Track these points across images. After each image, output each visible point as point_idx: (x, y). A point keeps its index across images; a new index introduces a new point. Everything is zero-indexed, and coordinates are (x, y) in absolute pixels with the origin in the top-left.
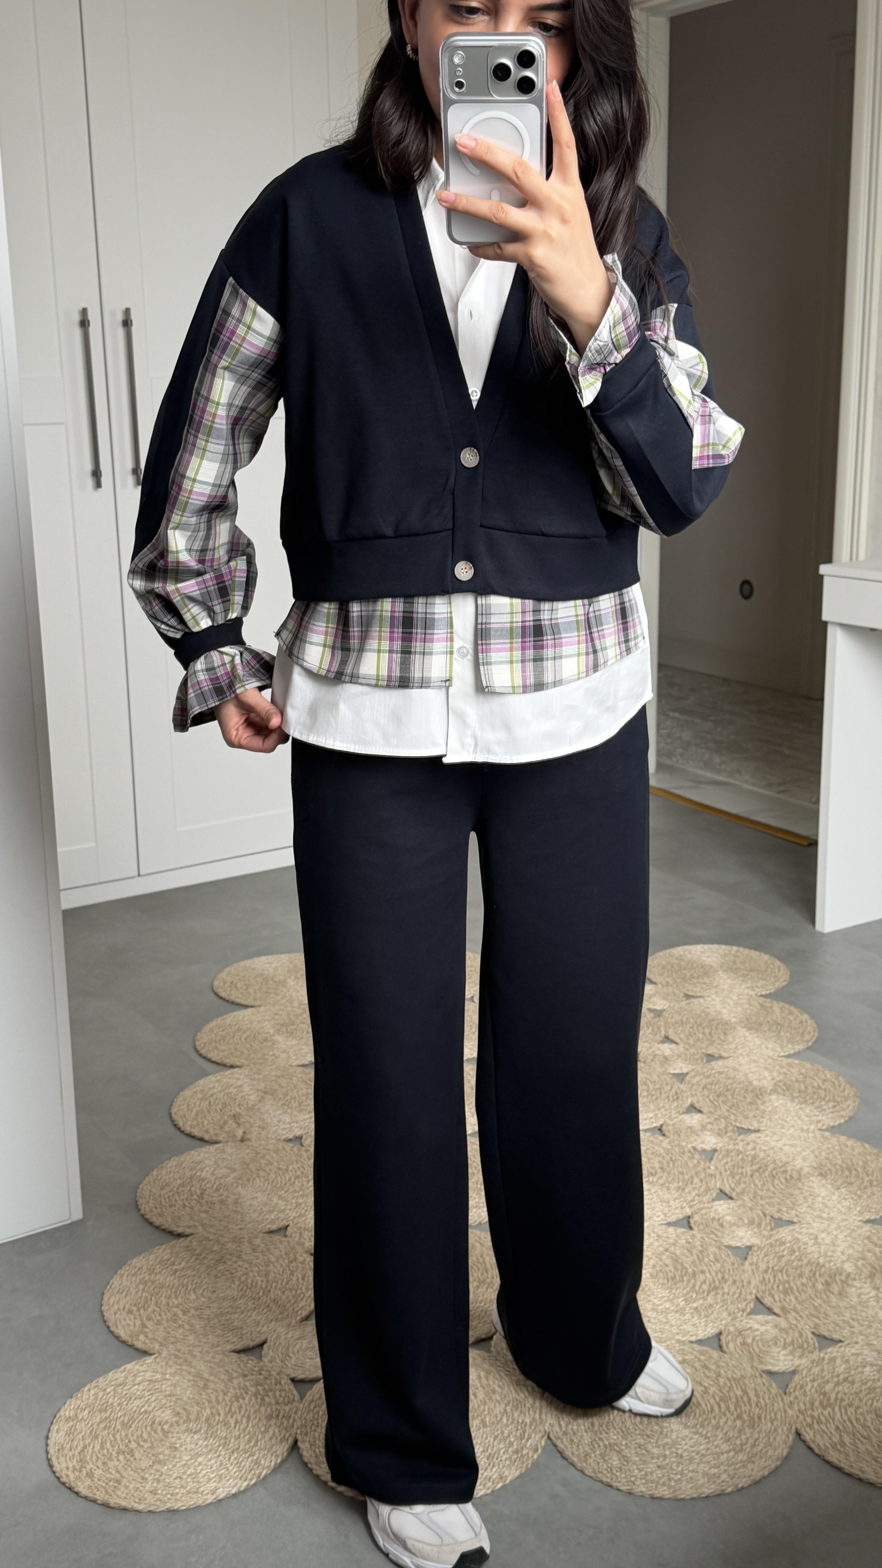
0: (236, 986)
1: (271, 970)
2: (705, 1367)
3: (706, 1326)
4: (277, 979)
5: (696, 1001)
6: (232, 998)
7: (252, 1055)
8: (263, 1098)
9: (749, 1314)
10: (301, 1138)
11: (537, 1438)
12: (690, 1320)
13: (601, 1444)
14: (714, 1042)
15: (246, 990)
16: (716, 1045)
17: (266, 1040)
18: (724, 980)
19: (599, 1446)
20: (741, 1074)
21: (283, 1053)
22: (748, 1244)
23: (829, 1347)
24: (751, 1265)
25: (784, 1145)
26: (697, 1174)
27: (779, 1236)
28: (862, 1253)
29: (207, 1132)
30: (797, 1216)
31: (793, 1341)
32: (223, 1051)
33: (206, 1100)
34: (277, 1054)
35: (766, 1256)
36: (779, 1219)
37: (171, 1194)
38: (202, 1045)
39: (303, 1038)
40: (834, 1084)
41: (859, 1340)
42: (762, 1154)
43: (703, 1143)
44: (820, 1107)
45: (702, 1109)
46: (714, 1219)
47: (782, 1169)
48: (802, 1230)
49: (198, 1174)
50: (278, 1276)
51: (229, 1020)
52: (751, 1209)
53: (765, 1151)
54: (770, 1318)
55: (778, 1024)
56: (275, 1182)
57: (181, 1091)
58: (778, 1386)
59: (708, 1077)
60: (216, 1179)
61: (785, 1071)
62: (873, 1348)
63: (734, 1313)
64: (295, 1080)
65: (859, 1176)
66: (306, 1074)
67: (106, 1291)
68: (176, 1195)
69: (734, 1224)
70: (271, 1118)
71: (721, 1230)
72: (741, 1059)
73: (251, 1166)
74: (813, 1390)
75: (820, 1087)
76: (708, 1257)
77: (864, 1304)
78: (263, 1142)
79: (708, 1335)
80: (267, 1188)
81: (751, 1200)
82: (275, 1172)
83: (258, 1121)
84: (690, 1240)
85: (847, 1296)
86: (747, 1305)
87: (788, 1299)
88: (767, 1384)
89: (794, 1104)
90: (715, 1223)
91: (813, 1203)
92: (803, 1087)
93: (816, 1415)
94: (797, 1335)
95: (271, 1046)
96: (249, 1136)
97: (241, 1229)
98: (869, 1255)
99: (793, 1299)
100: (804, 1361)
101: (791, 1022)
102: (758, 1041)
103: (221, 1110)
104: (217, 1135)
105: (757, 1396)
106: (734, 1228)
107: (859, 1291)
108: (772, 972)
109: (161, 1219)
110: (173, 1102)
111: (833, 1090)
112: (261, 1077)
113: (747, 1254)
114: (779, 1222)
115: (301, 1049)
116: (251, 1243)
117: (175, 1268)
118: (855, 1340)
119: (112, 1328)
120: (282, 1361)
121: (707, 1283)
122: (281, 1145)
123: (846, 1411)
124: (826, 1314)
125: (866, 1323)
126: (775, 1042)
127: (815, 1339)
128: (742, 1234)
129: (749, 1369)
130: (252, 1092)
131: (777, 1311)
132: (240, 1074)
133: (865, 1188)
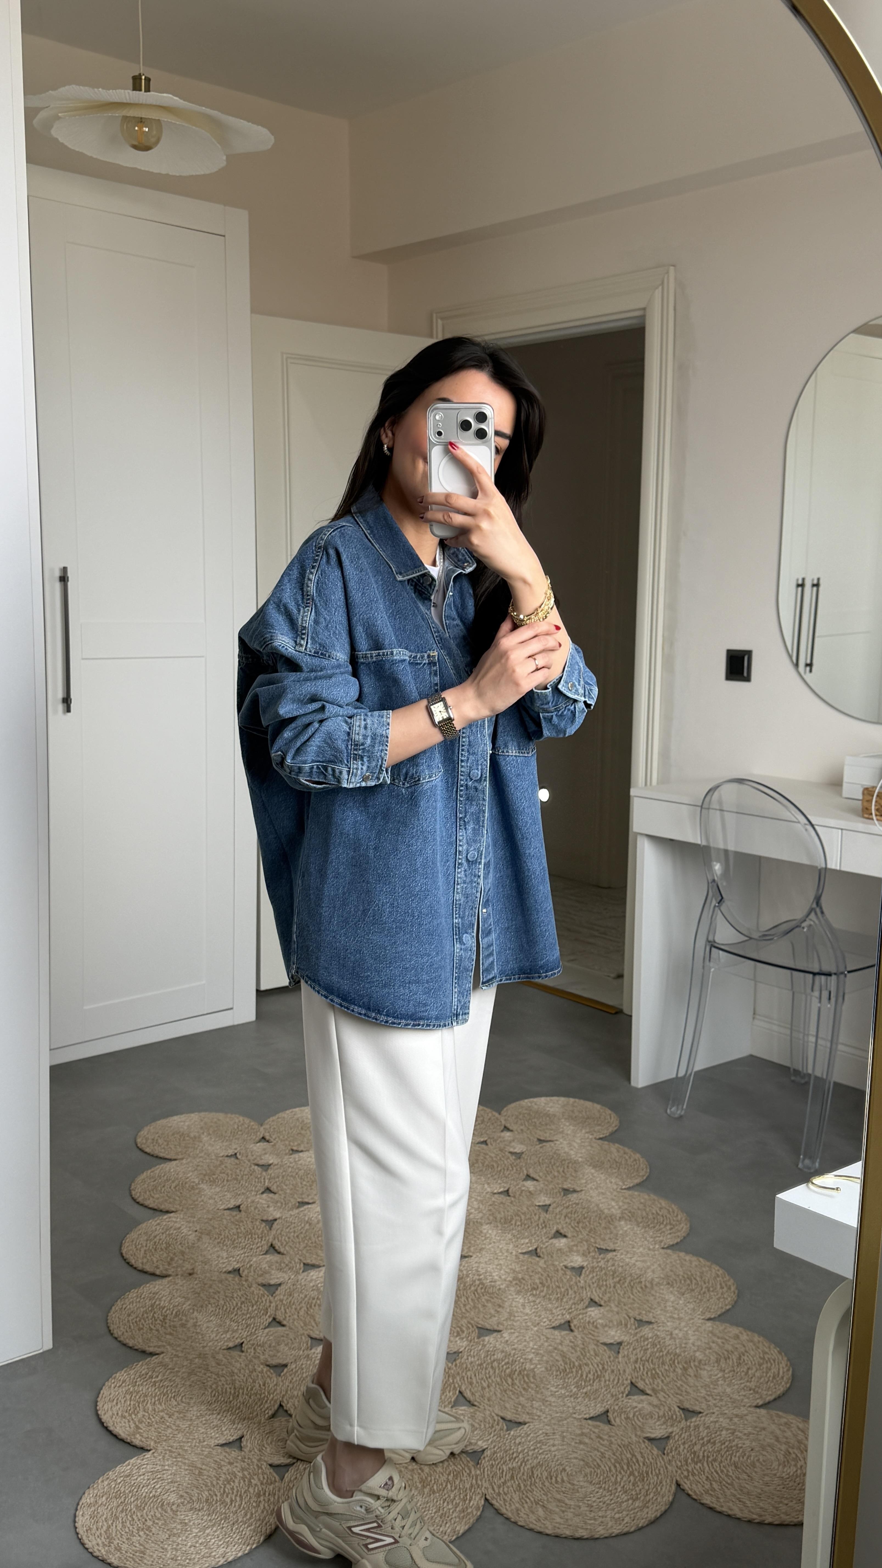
0: (157, 1143)
1: (186, 1128)
2: (599, 1437)
3: (596, 1406)
4: (192, 1135)
5: (548, 1144)
6: (156, 1153)
7: (184, 1202)
8: (200, 1237)
9: (627, 1395)
10: (239, 1270)
11: (477, 1499)
12: (582, 1402)
13: (528, 1500)
14: (567, 1178)
15: (166, 1145)
16: (569, 1180)
17: (193, 1188)
18: (568, 1128)
19: (527, 1503)
20: (593, 1205)
21: (209, 1199)
22: (619, 1341)
23: (693, 1417)
24: (624, 1357)
25: (637, 1261)
26: (571, 1287)
27: (642, 1334)
28: (708, 1344)
29: (157, 1267)
30: (654, 1317)
31: (664, 1414)
32: (158, 1199)
33: (151, 1240)
34: (205, 1200)
35: (634, 1350)
36: (641, 1321)
37: (138, 1319)
38: (138, 1194)
39: (225, 1186)
40: (669, 1211)
41: (715, 1411)
42: (620, 1269)
43: (572, 1262)
44: (660, 1230)
45: (566, 1234)
46: (589, 1322)
47: (637, 1281)
48: (660, 1328)
49: (157, 1303)
50: (243, 1384)
51: (157, 1172)
52: (618, 1313)
53: (622, 1267)
54: (644, 1397)
55: (617, 1162)
56: (225, 1307)
57: (128, 1234)
58: (658, 1449)
59: (567, 1207)
60: (174, 1307)
61: (627, 1201)
62: (726, 1416)
63: (616, 1395)
64: (225, 1222)
65: (698, 1284)
66: (234, 1217)
67: (99, 1399)
68: (142, 1321)
69: (606, 1325)
70: (211, 1254)
71: (596, 1330)
72: (591, 1192)
73: (202, 1295)
74: (685, 1451)
75: (658, 1214)
76: (589, 1352)
77: (715, 1383)
78: (208, 1275)
79: (598, 1413)
80: (219, 1312)
81: (617, 1306)
82: (223, 1299)
83: (200, 1257)
84: (573, 1340)
85: (701, 1378)
86: (625, 1389)
87: (656, 1383)
88: (649, 1448)
89: (640, 1228)
90: (591, 1325)
91: (665, 1307)
92: (644, 1214)
93: (690, 1469)
94: (667, 1409)
95: (199, 1193)
96: (195, 1271)
97: (204, 1347)
98: (713, 1345)
99: (660, 1382)
100: (675, 1428)
101: (626, 1160)
102: (603, 1177)
103: (166, 1249)
104: (166, 1270)
105: (643, 1457)
106: (606, 1329)
107: (710, 1373)
108: (605, 1119)
109: (133, 1341)
110: (122, 1243)
111: (668, 1216)
112: (195, 1220)
113: (619, 1349)
114: (641, 1323)
115: (225, 1195)
116: (214, 1358)
117: (153, 1380)
118: (711, 1411)
119: (111, 1428)
120: (260, 1451)
121: (592, 1373)
122: (223, 1276)
123: (712, 1465)
124: (686, 1391)
125: (718, 1397)
126: (617, 1177)
127: (681, 1412)
128: (613, 1333)
129: (633, 1437)
130: (190, 1232)
131: (649, 1392)
132: (177, 1218)
133: (704, 1293)
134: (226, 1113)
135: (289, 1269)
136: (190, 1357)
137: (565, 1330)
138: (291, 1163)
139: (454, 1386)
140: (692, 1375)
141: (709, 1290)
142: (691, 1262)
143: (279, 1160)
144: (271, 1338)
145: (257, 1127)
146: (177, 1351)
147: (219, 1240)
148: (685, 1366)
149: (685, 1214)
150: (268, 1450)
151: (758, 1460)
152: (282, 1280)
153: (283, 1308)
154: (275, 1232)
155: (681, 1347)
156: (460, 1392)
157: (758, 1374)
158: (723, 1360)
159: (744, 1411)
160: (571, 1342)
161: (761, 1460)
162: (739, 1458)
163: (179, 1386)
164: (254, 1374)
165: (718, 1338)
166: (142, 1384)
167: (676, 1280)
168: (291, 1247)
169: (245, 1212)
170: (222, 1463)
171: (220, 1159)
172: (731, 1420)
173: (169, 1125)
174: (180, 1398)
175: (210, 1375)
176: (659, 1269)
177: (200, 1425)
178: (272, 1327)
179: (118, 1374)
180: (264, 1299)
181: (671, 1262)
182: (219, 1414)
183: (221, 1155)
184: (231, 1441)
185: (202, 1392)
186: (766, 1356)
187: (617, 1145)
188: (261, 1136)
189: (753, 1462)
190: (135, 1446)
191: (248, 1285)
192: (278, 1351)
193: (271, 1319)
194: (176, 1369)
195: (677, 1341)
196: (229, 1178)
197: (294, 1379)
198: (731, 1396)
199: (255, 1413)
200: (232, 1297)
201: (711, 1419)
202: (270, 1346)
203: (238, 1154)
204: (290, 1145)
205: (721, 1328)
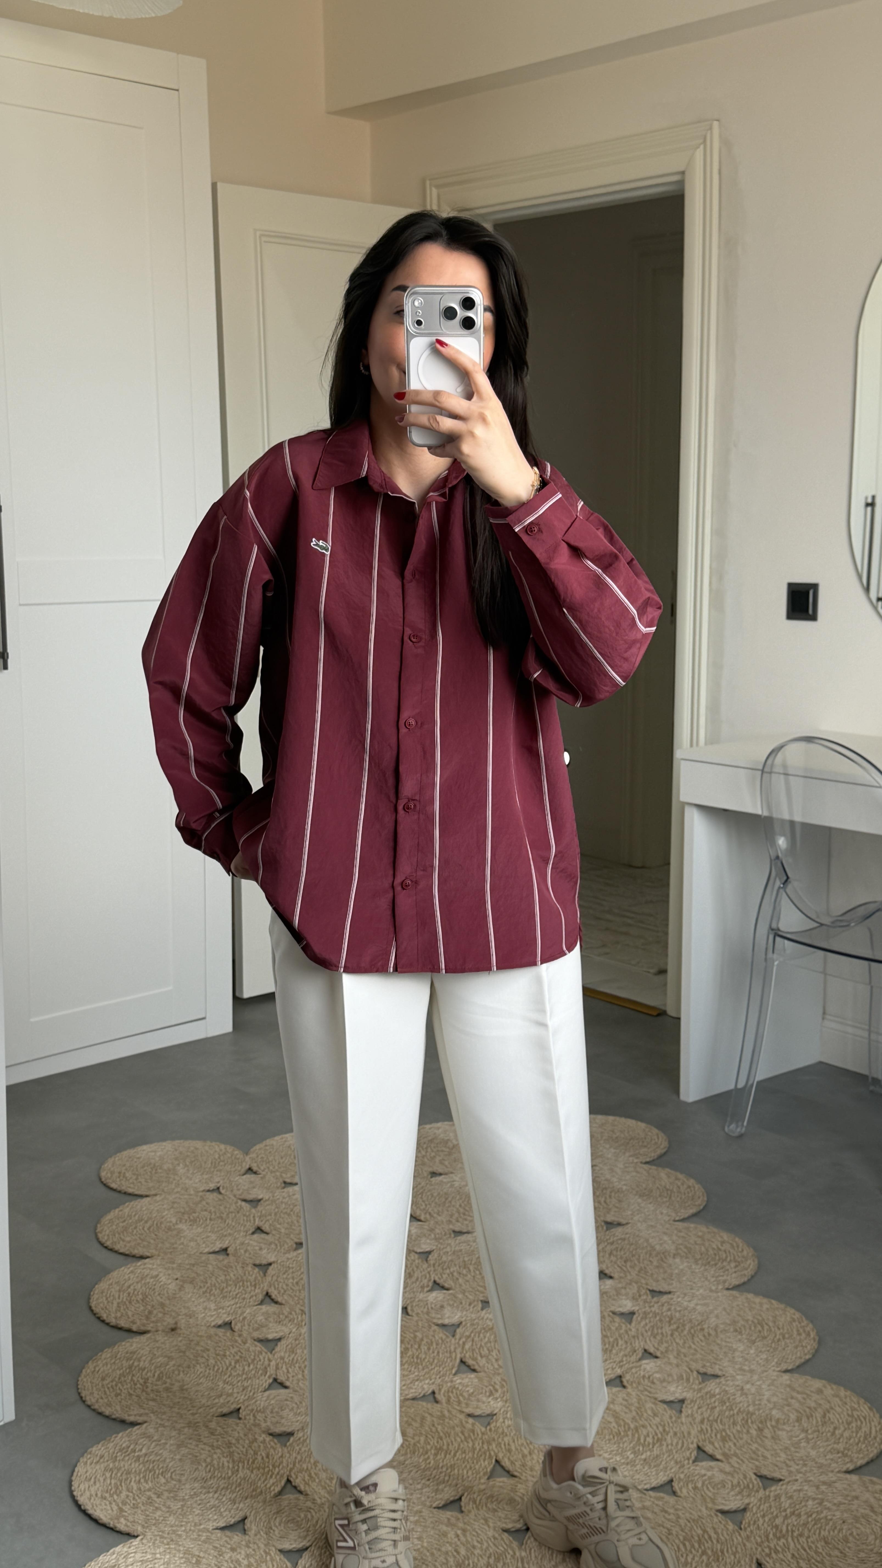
0: (124, 1176)
1: (157, 1159)
2: (663, 1510)
3: (657, 1474)
4: (165, 1167)
6: (123, 1188)
7: (160, 1245)
8: (182, 1286)
10: (231, 1323)
12: (642, 1470)
14: (610, 1210)
15: (137, 1179)
16: (612, 1212)
17: (169, 1229)
20: (642, 1240)
21: (190, 1241)
22: (681, 1398)
23: (771, 1486)
24: (688, 1416)
25: (697, 1305)
26: (620, 1336)
27: (708, 1389)
28: (786, 1400)
29: (133, 1322)
30: (720, 1370)
31: (739, 1483)
32: (129, 1242)
33: (124, 1291)
34: (185, 1243)
35: (699, 1408)
36: (705, 1374)
37: (114, 1383)
38: (106, 1238)
39: (207, 1226)
40: (732, 1244)
41: (798, 1478)
42: (677, 1315)
43: (620, 1307)
44: (722, 1268)
45: (612, 1275)
46: (644, 1377)
47: (699, 1327)
48: (728, 1382)
49: (136, 1364)
50: (243, 1456)
51: (127, 1211)
52: (677, 1366)
53: (680, 1311)
54: (713, 1464)
55: (667, 1190)
56: (216, 1368)
57: (96, 1284)
58: (733, 1523)
59: (612, 1243)
60: (156, 1367)
61: (682, 1234)
62: (811, 1483)
63: (680, 1462)
64: (210, 1268)
65: (771, 1330)
66: (220, 1261)
67: (73, 1478)
68: (120, 1385)
69: (664, 1380)
70: (196, 1306)
71: (652, 1386)
72: (639, 1224)
73: (187, 1354)
74: (766, 1525)
75: (720, 1249)
76: (646, 1412)
77: (797, 1445)
78: (194, 1330)
79: (661, 1483)
80: (209, 1373)
81: (676, 1358)
82: (214, 1358)
83: (183, 1310)
84: (627, 1398)
85: (780, 1440)
86: (691, 1454)
87: (727, 1446)
88: (723, 1522)
89: (699, 1267)
90: (646, 1381)
91: (733, 1357)
92: (703, 1249)
93: (772, 1546)
94: (741, 1477)
95: (177, 1235)
96: (179, 1325)
97: (193, 1414)
98: (793, 1401)
99: (732, 1446)
100: (752, 1499)
101: (679, 1187)
102: (651, 1207)
103: (142, 1300)
104: (144, 1325)
105: (716, 1533)
106: (665, 1384)
107: (790, 1434)
108: (652, 1140)
109: (109, 1409)
110: (90, 1295)
111: (732, 1251)
112: (175, 1266)
113: (682, 1407)
114: (705, 1376)
115: (208, 1237)
116: (207, 1427)
117: (136, 1454)
118: (794, 1478)
119: (90, 1512)
120: (267, 1534)
121: (651, 1436)
122: (212, 1331)
123: (798, 1540)
124: (763, 1456)
125: (801, 1462)
126: (668, 1207)
127: (758, 1479)
128: (672, 1389)
129: (704, 1509)
130: (170, 1281)
131: (719, 1457)
132: (153, 1264)
133: (779, 1340)
134: (205, 1140)
135: (290, 1321)
136: (178, 1426)
137: (616, 1386)
138: (284, 1198)
139: (490, 1454)
140: (769, 1436)
141: (784, 1338)
142: (761, 1304)
143: (271, 1195)
144: (272, 1402)
145: (242, 1156)
146: (162, 1420)
147: (204, 1289)
148: (760, 1425)
149: (751, 1249)
150: (277, 1532)
151: (851, 1534)
152: (281, 1334)
153: (284, 1367)
154: (270, 1279)
155: (754, 1405)
156: (497, 1461)
157: (846, 1434)
158: (804, 1419)
159: (832, 1477)
160: (624, 1399)
161: (855, 1534)
162: (829, 1532)
163: (168, 1461)
164: (255, 1444)
165: (798, 1392)
166: (123, 1460)
167: (744, 1326)
168: (289, 1295)
169: (234, 1255)
170: (223, 1549)
171: (201, 1194)
172: (818, 1487)
173: (138, 1156)
174: (169, 1475)
175: (203, 1446)
176: (724, 1313)
177: (195, 1505)
178: (274, 1389)
179: (94, 1449)
180: (261, 1357)
181: (738, 1305)
182: (216, 1492)
183: (201, 1189)
184: (232, 1523)
185: (196, 1467)
186: (855, 1413)
187: (668, 1170)
188: (248, 1167)
189: (846, 1536)
190: (120, 1532)
191: (242, 1341)
192: (282, 1418)
193: (271, 1380)
194: (163, 1441)
195: (750, 1397)
196: (213, 1216)
197: (303, 1449)
198: (817, 1459)
199: (259, 1490)
200: (225, 1356)
201: (795, 1488)
202: (272, 1412)
203: (221, 1188)
204: (281, 1176)
205: (801, 1381)
